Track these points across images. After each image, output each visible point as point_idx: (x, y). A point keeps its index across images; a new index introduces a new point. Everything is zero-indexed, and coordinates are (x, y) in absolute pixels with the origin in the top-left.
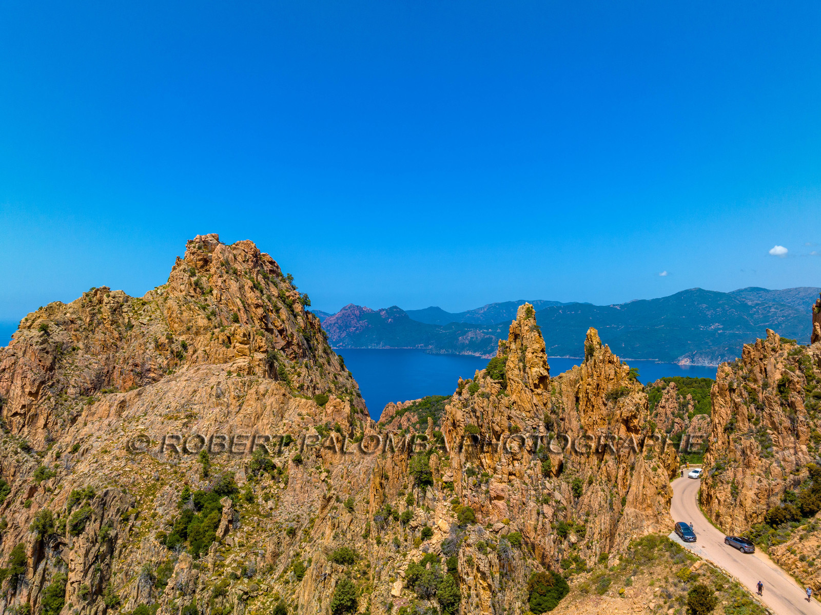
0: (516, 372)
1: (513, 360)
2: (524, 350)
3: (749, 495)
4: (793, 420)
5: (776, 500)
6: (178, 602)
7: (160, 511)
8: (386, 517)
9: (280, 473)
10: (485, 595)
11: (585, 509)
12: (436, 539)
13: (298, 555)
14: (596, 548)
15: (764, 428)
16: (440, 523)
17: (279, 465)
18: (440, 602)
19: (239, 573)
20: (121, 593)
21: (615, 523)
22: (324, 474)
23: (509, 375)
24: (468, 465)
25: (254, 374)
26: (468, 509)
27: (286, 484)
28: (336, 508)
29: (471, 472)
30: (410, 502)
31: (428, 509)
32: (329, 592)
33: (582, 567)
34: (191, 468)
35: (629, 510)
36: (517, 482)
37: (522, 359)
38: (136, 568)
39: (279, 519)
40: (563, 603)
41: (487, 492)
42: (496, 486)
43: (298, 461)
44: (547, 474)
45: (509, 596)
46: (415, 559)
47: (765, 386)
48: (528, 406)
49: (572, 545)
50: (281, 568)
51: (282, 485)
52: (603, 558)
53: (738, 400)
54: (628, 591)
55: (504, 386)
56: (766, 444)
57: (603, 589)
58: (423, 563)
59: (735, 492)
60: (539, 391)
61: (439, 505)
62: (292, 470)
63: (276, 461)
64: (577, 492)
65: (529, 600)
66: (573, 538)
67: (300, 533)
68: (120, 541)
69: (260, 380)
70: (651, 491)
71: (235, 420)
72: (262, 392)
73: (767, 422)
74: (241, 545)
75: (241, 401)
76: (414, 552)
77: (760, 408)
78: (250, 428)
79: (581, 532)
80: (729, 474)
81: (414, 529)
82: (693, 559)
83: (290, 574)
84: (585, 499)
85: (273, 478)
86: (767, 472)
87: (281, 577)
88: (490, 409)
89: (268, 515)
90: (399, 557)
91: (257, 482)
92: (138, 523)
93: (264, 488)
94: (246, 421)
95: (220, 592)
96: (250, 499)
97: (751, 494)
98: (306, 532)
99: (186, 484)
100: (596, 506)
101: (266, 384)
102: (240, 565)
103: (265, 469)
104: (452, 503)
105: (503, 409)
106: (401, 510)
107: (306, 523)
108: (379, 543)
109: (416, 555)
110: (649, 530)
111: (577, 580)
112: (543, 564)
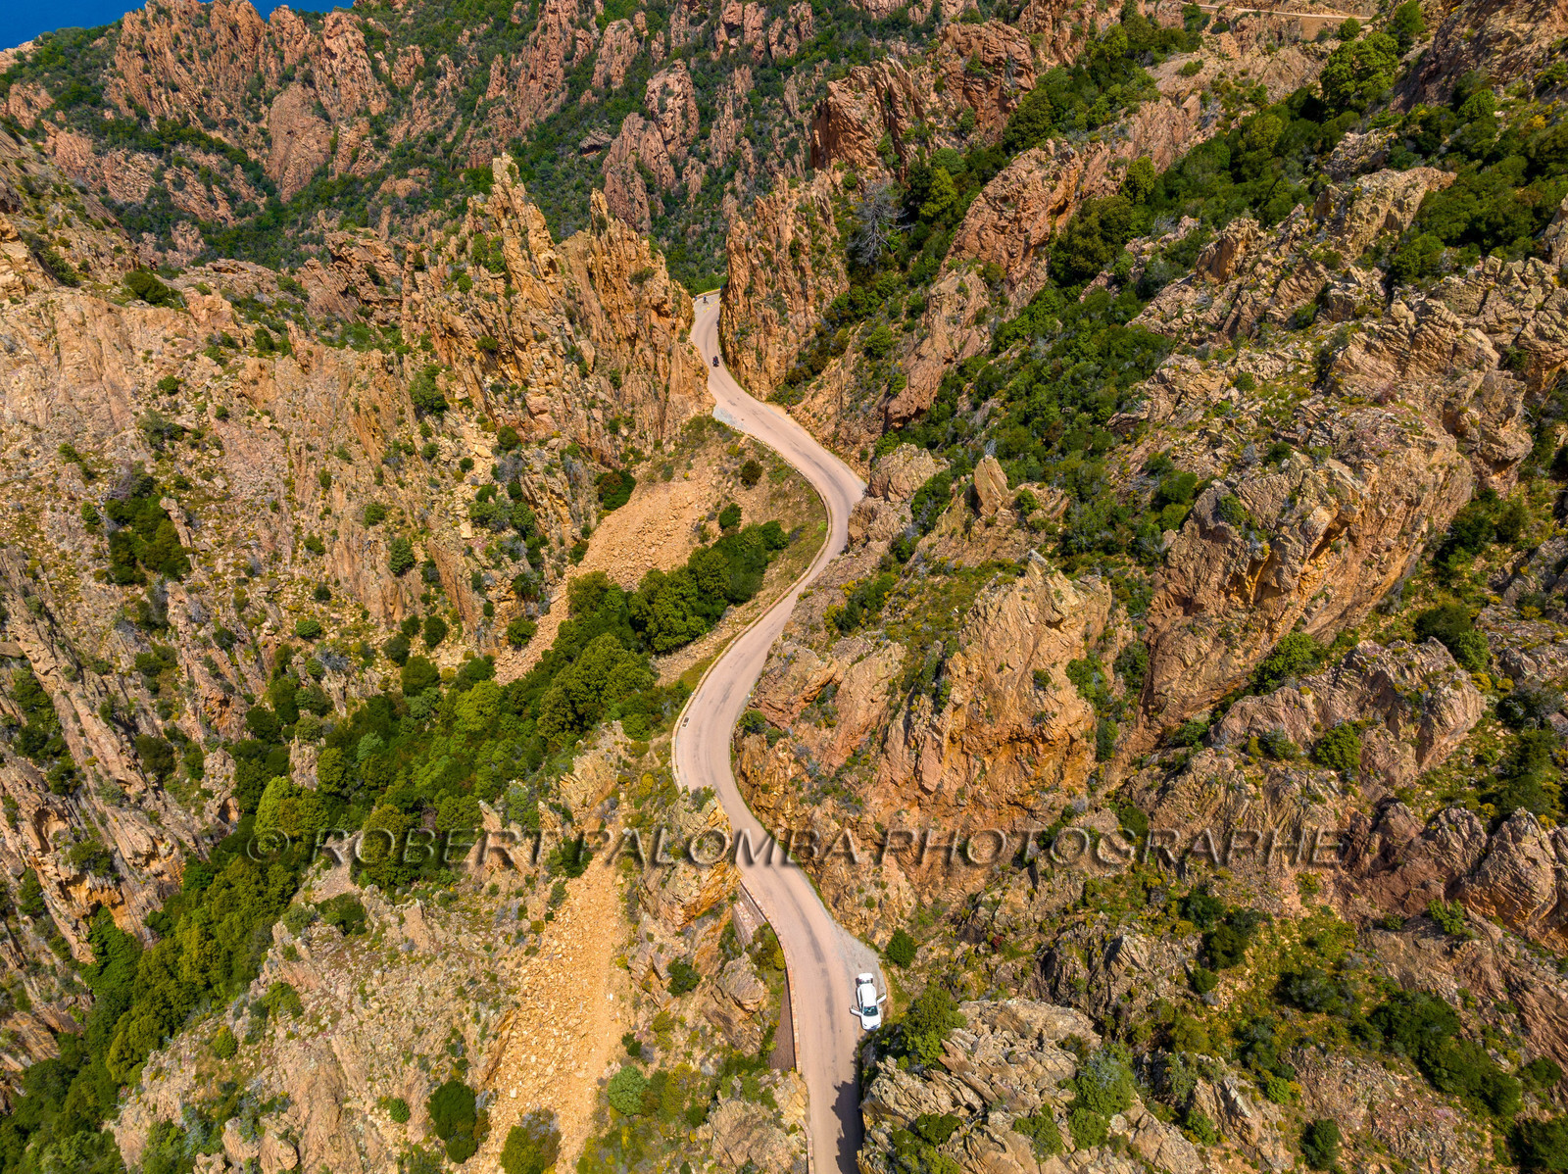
0: (521, 262)
1: (512, 248)
2: (525, 233)
3: (772, 362)
4: (803, 284)
5: (793, 363)
6: (202, 633)
7: (65, 546)
8: (397, 455)
9: (199, 436)
10: (564, 512)
11: (629, 400)
12: (482, 469)
13: (297, 528)
14: (651, 438)
15: (779, 291)
16: (476, 448)
17: (192, 426)
18: (515, 527)
19: (243, 575)
20: (103, 654)
21: (663, 413)
22: (266, 419)
23: (513, 265)
24: (489, 379)
25: (35, 289)
26: (507, 428)
27: (219, 446)
28: (312, 459)
29: (496, 389)
30: (426, 433)
31: (453, 436)
32: (381, 557)
33: (639, 457)
34: (58, 475)
35: (674, 397)
36: (555, 390)
37: (525, 245)
38: (98, 623)
39: (246, 495)
40: (634, 495)
41: (524, 405)
42: (535, 400)
43: (223, 416)
44: (584, 376)
45: (581, 502)
46: (468, 496)
47: (779, 247)
48: (545, 302)
49: (626, 439)
50: (287, 550)
51: (216, 452)
52: (658, 445)
53: (755, 262)
54: (690, 474)
55: (508, 280)
56: (782, 312)
57: (668, 476)
58: (482, 497)
59: (760, 358)
60: (550, 278)
61: (464, 429)
62: (222, 430)
63: (180, 421)
64: (616, 383)
65: (601, 499)
66: (625, 432)
67: (283, 503)
68: (49, 604)
69: (52, 296)
70: (689, 374)
71: (66, 377)
72: (79, 320)
73: (780, 285)
74: (220, 545)
75: (52, 345)
76: (462, 487)
77: (775, 271)
78: (97, 385)
79: (630, 425)
80: (753, 340)
81: (447, 463)
82: (739, 436)
83: (302, 552)
84: (626, 389)
85: (194, 446)
86: (785, 339)
87: (293, 559)
88: (504, 315)
89: (227, 497)
90: (445, 498)
91: (173, 458)
92: (52, 573)
93: (190, 465)
94: (83, 375)
95: (242, 605)
96: (183, 485)
97: (773, 362)
98: (290, 499)
99: (72, 499)
100: (639, 396)
101: (71, 303)
102: (236, 566)
103: (171, 438)
104: (478, 421)
105: (523, 316)
106: (420, 445)
107: (283, 490)
108: (402, 486)
109: (466, 491)
110: (694, 412)
111: (640, 470)
112: (603, 463)
